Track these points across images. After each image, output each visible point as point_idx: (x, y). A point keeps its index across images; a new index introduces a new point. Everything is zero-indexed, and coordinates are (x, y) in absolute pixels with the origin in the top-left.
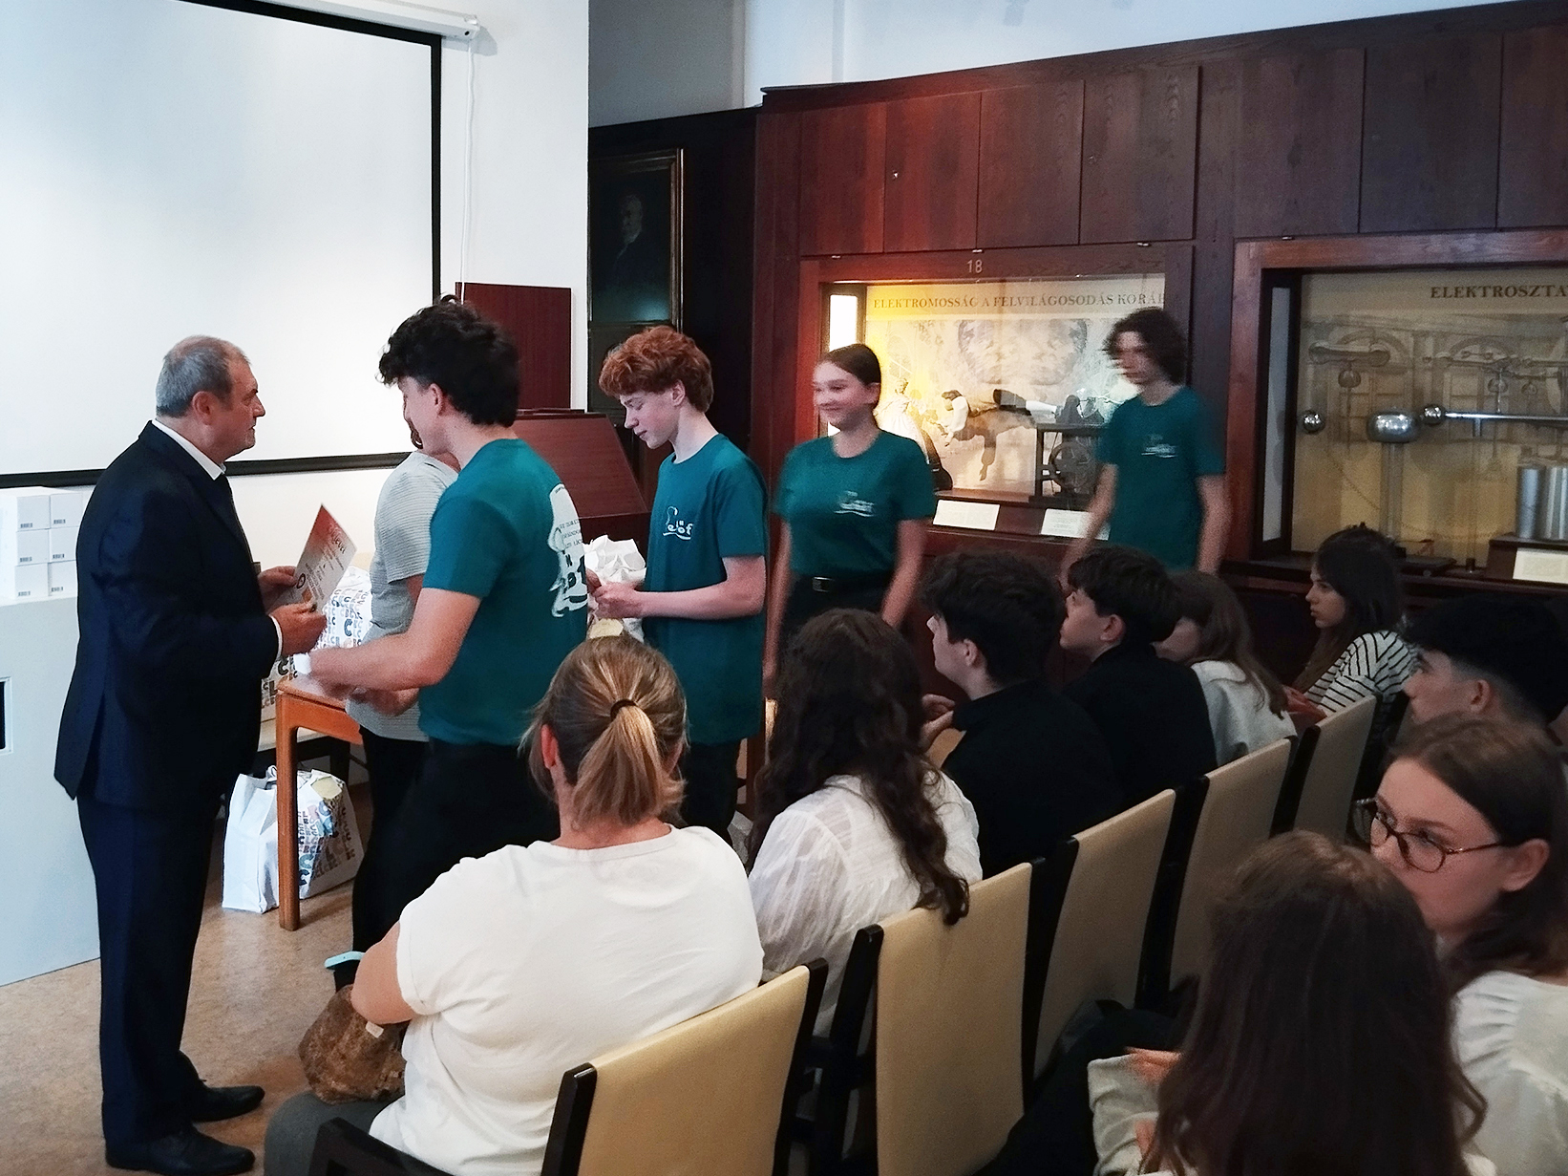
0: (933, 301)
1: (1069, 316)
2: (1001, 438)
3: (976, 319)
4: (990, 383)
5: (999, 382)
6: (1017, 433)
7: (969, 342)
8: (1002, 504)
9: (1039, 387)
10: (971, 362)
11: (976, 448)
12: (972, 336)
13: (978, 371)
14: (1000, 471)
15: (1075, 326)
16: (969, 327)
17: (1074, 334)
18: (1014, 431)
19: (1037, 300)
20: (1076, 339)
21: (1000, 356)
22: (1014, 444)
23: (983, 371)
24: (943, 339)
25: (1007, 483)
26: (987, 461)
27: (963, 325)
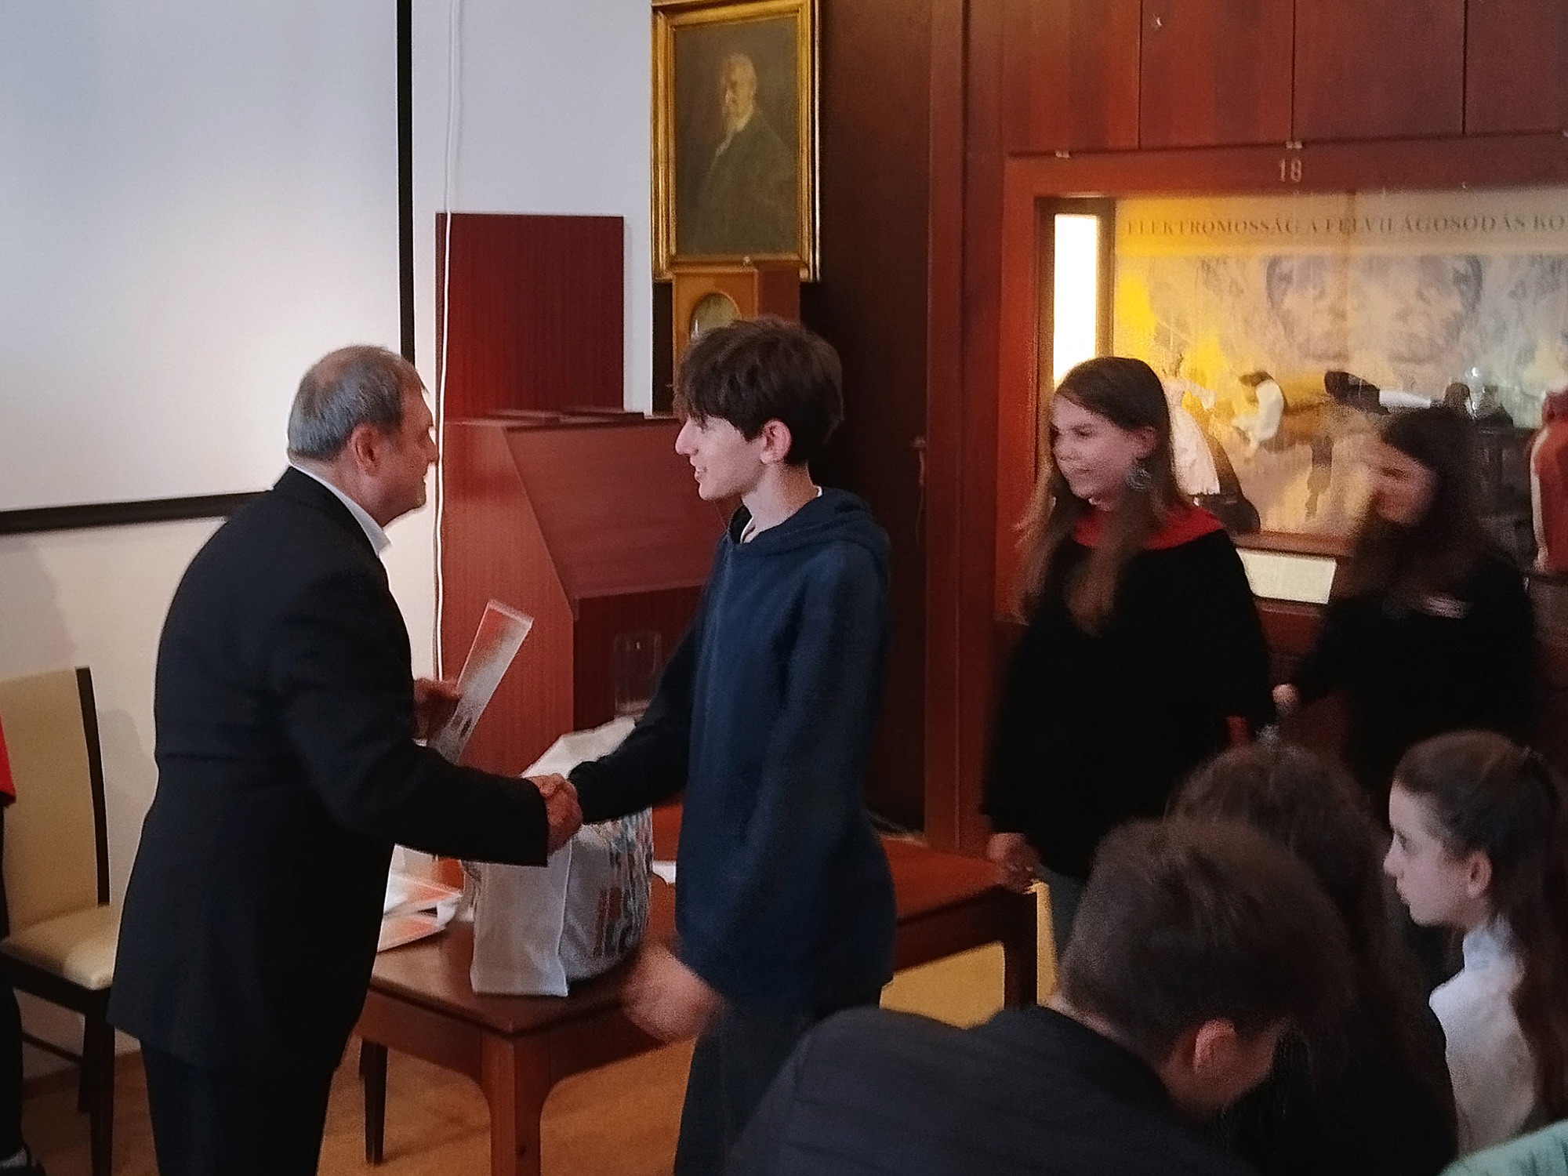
0: (1225, 224)
1: (1453, 250)
2: (1341, 448)
3: (1295, 253)
4: (1320, 358)
5: (1337, 358)
7: (1284, 293)
9: (1402, 366)
10: (1288, 324)
11: (1300, 465)
12: (1290, 281)
13: (1301, 339)
15: (1462, 267)
16: (1285, 267)
17: (1460, 279)
19: (1398, 223)
20: (1463, 287)
21: (1338, 315)
23: (1308, 340)
24: (1242, 285)
26: (1317, 486)
27: (1273, 263)
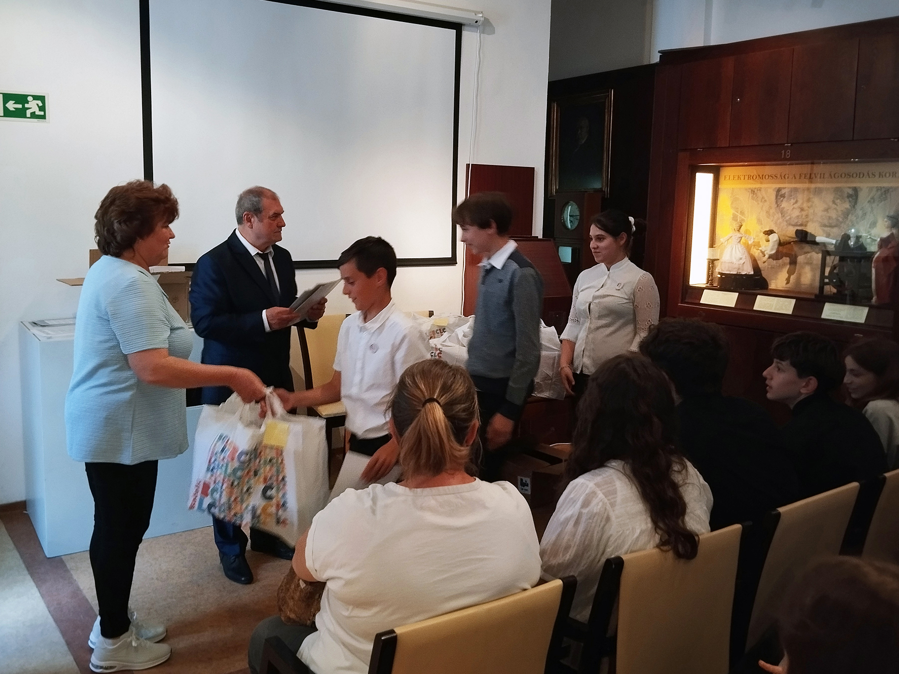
0: (761, 176)
2: (801, 259)
3: (787, 186)
4: (794, 225)
5: (801, 225)
6: (811, 257)
7: (782, 201)
8: (797, 299)
9: (826, 229)
10: (783, 213)
11: (784, 265)
12: (784, 197)
13: (788, 218)
14: (798, 279)
15: (851, 192)
16: (783, 192)
17: (849, 196)
18: (809, 255)
19: (827, 175)
20: (851, 199)
21: (802, 210)
22: (809, 263)
23: (790, 218)
24: (766, 198)
25: (803, 286)
26: (790, 273)
27: (779, 191)
